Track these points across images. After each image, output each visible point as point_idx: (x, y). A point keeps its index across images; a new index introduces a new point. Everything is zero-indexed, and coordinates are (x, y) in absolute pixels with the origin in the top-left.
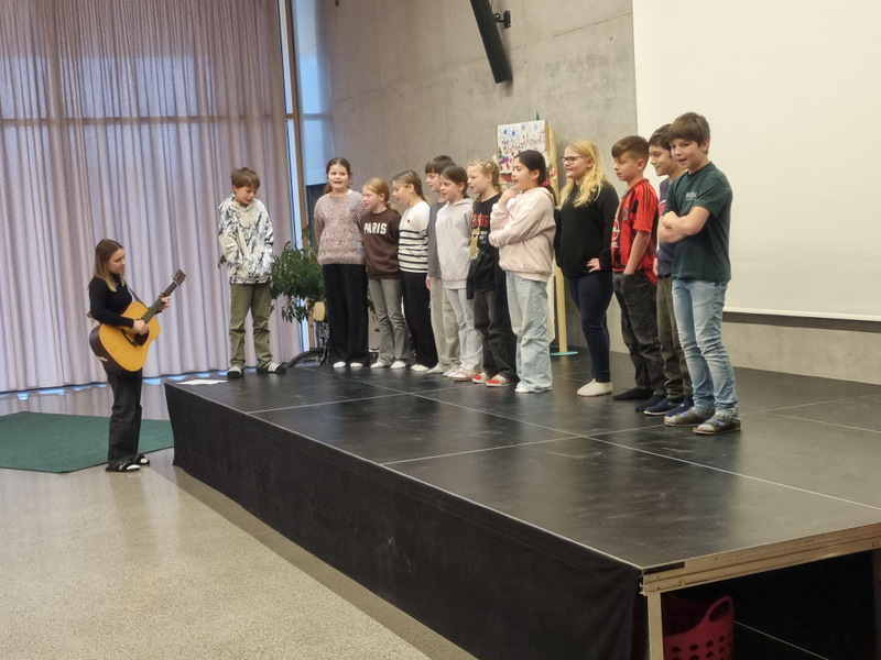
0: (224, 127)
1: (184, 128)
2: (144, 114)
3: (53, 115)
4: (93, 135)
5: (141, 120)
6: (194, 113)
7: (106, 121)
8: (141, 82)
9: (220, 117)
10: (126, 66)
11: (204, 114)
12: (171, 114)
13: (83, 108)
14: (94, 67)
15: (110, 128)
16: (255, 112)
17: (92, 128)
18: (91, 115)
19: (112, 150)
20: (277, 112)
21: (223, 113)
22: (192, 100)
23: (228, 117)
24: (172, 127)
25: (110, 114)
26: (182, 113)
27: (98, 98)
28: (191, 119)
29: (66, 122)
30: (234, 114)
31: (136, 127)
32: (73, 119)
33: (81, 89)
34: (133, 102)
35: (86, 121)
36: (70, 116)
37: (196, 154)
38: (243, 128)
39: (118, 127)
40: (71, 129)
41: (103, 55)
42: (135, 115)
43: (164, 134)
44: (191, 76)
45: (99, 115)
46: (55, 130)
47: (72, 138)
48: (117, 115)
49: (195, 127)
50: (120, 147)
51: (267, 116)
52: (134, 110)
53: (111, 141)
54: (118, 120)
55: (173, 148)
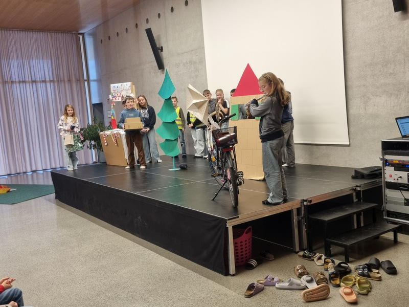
0: (63, 84)
1: (48, 84)
2: (34, 80)
4: (15, 87)
5: (33, 82)
6: (51, 79)
7: (20, 82)
8: (32, 68)
9: (61, 81)
10: (26, 63)
11: (55, 79)
12: (43, 79)
13: (11, 77)
14: (14, 63)
15: (21, 84)
16: (74, 79)
17: (15, 85)
18: (14, 80)
19: (22, 92)
20: (81, 79)
21: (62, 79)
22: (51, 75)
23: (64, 81)
24: (44, 84)
25: (21, 80)
26: (47, 79)
27: (16, 74)
28: (51, 81)
30: (66, 79)
31: (31, 84)
32: (8, 81)
33: (10, 70)
34: (29, 76)
35: (12, 82)
36: (6, 80)
37: (53, 93)
38: (69, 84)
39: (24, 84)
40: (7, 84)
41: (18, 59)
42: (30, 80)
43: (41, 86)
44: (50, 66)
45: (17, 80)
47: (7, 88)
48: (24, 80)
49: (52, 84)
50: (25, 91)
51: (78, 80)
52: (30, 78)
53: (22, 89)
54: (24, 82)
55: (45, 91)
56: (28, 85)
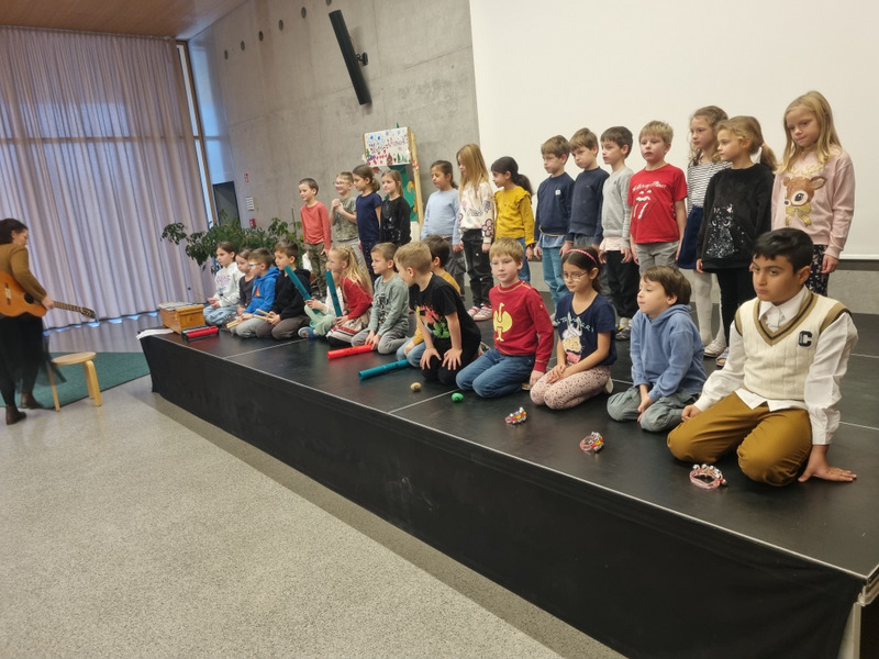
0: (150, 144)
2: (89, 135)
3: (17, 136)
4: (51, 151)
5: (88, 140)
6: (126, 134)
7: (60, 140)
9: (146, 137)
10: (71, 100)
11: (134, 135)
12: (110, 135)
13: (40, 130)
15: (64, 146)
16: (172, 135)
17: (50, 145)
18: (48, 136)
19: (67, 161)
20: (187, 135)
21: (149, 134)
22: (124, 124)
23: (153, 137)
24: (111, 145)
25: (62, 135)
26: (118, 134)
27: (52, 123)
28: (125, 139)
29: (28, 141)
30: (157, 135)
31: (84, 145)
32: (34, 139)
34: (80, 126)
35: (44, 140)
36: (31, 136)
37: (131, 164)
39: (70, 145)
40: (33, 146)
42: (82, 136)
43: (105, 150)
45: (54, 136)
46: (20, 147)
47: (34, 152)
48: (68, 136)
49: (128, 145)
50: (72, 158)
51: (180, 137)
52: (81, 131)
53: (66, 155)
54: (69, 140)
55: (114, 159)
56: (77, 146)
